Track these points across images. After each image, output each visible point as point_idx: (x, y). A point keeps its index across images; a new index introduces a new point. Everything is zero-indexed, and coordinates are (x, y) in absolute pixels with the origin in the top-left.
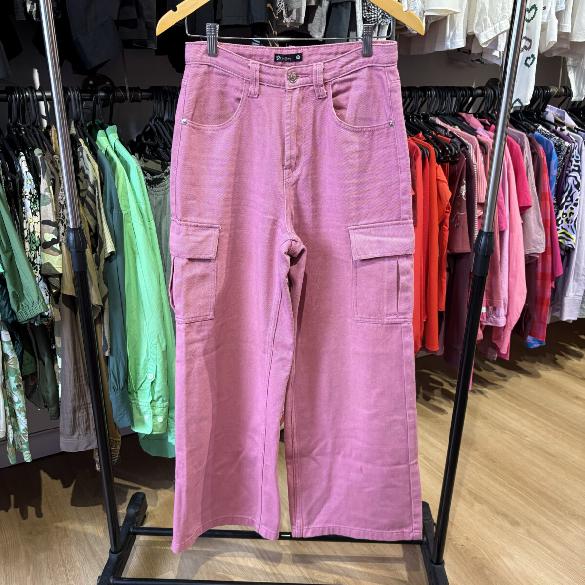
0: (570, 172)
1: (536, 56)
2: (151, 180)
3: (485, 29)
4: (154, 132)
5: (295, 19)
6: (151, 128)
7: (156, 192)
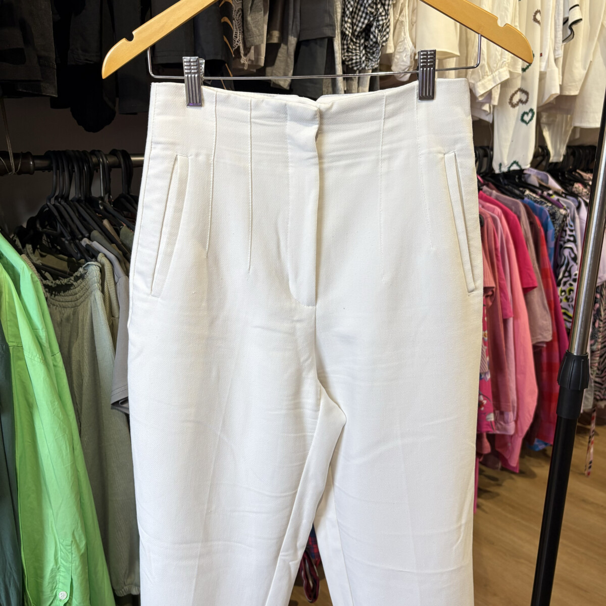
0: (565, 243)
1: (535, 111)
2: (53, 286)
3: (483, 78)
4: (56, 216)
5: (254, 59)
6: (50, 210)
7: (60, 303)
